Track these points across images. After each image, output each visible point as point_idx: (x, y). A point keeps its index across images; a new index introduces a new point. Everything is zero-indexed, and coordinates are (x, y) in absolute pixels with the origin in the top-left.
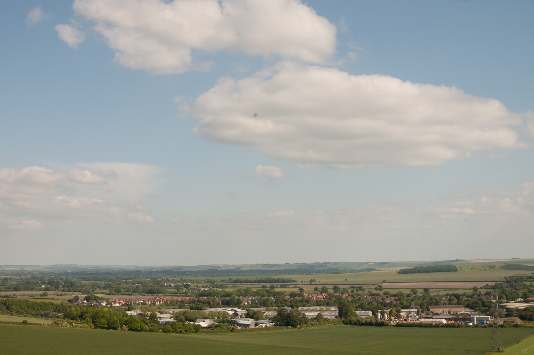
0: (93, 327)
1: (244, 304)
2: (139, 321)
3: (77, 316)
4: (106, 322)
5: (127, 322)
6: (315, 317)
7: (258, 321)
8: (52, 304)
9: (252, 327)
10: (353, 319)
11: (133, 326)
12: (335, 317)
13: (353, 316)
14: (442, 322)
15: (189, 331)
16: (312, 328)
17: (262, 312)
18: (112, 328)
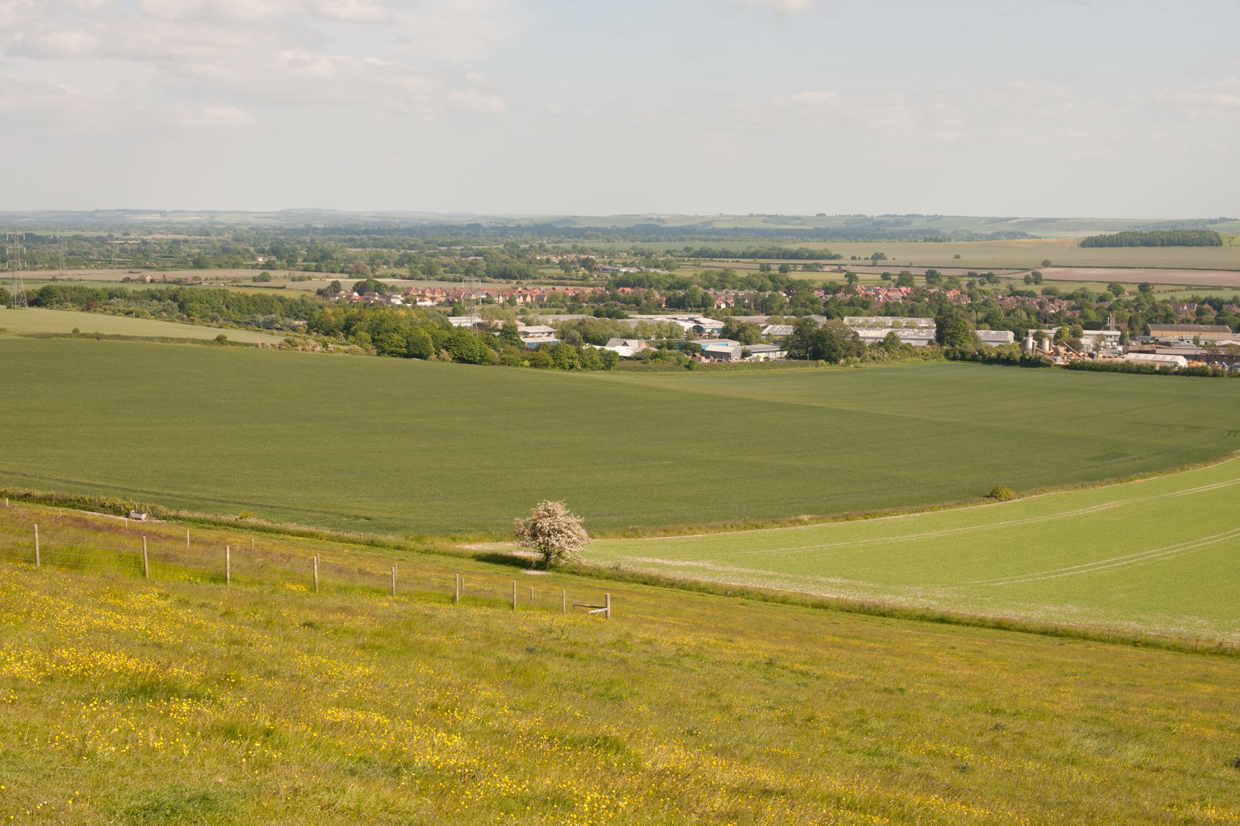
0: (375, 352)
1: (719, 307)
2: (477, 341)
3: (337, 326)
4: (402, 341)
5: (450, 342)
6: (882, 341)
7: (748, 347)
8: (281, 300)
9: (736, 358)
10: (970, 347)
11: (463, 352)
12: (927, 342)
13: (970, 341)
14: (1176, 362)
15: (590, 365)
16: (872, 365)
17: (759, 327)
18: (417, 356)
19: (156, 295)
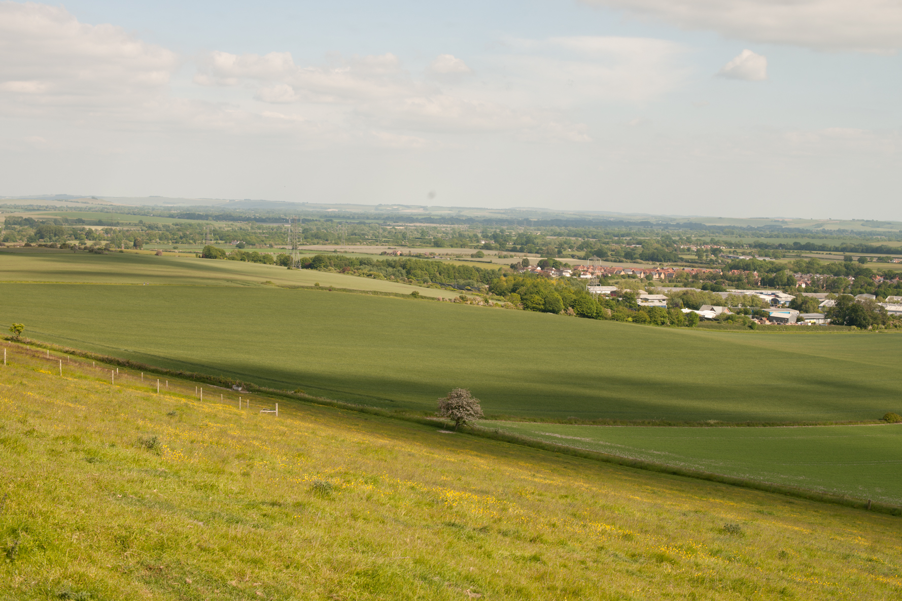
0: (521, 307)
1: (800, 285)
2: (594, 302)
3: (506, 289)
4: (541, 300)
5: (576, 303)
7: (803, 315)
8: (478, 270)
9: (792, 322)
11: (584, 309)
15: (677, 322)
16: (894, 331)
17: (818, 301)
18: (550, 311)
19: (392, 264)
